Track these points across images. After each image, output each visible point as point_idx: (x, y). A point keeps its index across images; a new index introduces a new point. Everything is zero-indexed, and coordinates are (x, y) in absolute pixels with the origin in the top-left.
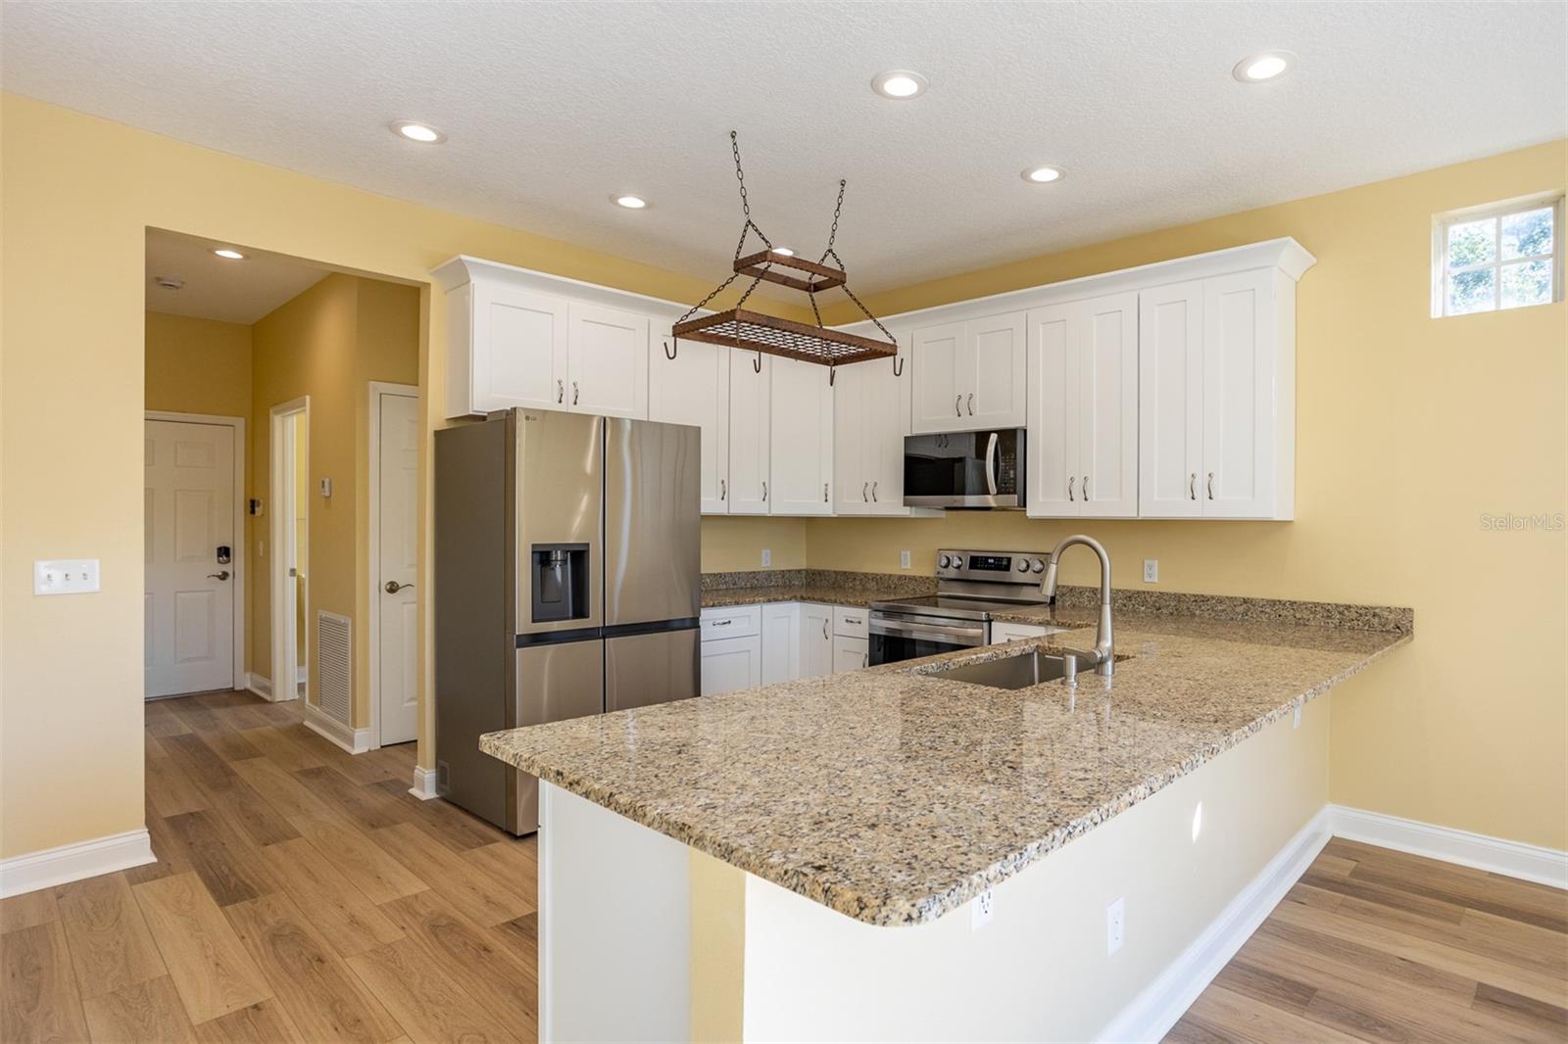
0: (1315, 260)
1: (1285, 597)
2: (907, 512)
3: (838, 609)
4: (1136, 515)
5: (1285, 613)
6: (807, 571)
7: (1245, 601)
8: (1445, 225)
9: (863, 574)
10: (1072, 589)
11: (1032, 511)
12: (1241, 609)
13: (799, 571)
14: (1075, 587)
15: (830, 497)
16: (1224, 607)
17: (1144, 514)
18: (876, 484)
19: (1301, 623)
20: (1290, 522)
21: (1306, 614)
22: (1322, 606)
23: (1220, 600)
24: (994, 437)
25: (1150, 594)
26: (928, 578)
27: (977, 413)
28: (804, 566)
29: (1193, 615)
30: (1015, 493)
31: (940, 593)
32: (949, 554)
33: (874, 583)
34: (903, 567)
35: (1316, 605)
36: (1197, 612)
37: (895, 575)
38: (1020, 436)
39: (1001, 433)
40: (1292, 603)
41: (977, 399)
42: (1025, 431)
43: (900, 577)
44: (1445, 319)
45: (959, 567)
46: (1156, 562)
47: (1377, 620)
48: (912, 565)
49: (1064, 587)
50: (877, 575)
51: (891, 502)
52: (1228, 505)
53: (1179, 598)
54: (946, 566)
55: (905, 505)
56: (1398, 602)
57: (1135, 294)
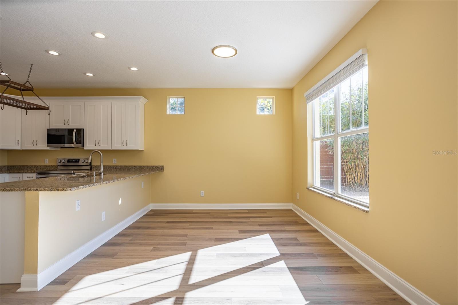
0: (148, 101)
1: (142, 165)
2: (48, 148)
3: (24, 174)
4: (111, 149)
5: (142, 168)
6: (8, 166)
7: (135, 166)
8: (170, 98)
9: (31, 166)
10: (96, 166)
11: (86, 148)
12: (134, 168)
13: (5, 166)
14: (97, 166)
15: (20, 144)
16: (130, 168)
17: (113, 149)
18: (37, 141)
19: (145, 170)
20: (143, 150)
21: (146, 168)
22: (149, 166)
23: (130, 166)
24: (75, 130)
25: (115, 166)
26: (54, 166)
27: (70, 124)
28: (6, 164)
29: (124, 170)
30: (81, 144)
31: (58, 169)
32: (61, 159)
33: (35, 168)
34: (46, 163)
35: (148, 166)
36: (125, 169)
37: (43, 166)
38: (82, 131)
39: (77, 130)
40: (143, 166)
41: (70, 121)
42: (84, 129)
43: (44, 166)
44: (169, 115)
45: (64, 162)
46: (116, 159)
47: (158, 168)
48: (48, 163)
49: (94, 166)
50: (36, 166)
51: (43, 145)
52: (130, 146)
53: (121, 166)
54: (60, 162)
55: (47, 146)
56: (162, 165)
57: (111, 102)
